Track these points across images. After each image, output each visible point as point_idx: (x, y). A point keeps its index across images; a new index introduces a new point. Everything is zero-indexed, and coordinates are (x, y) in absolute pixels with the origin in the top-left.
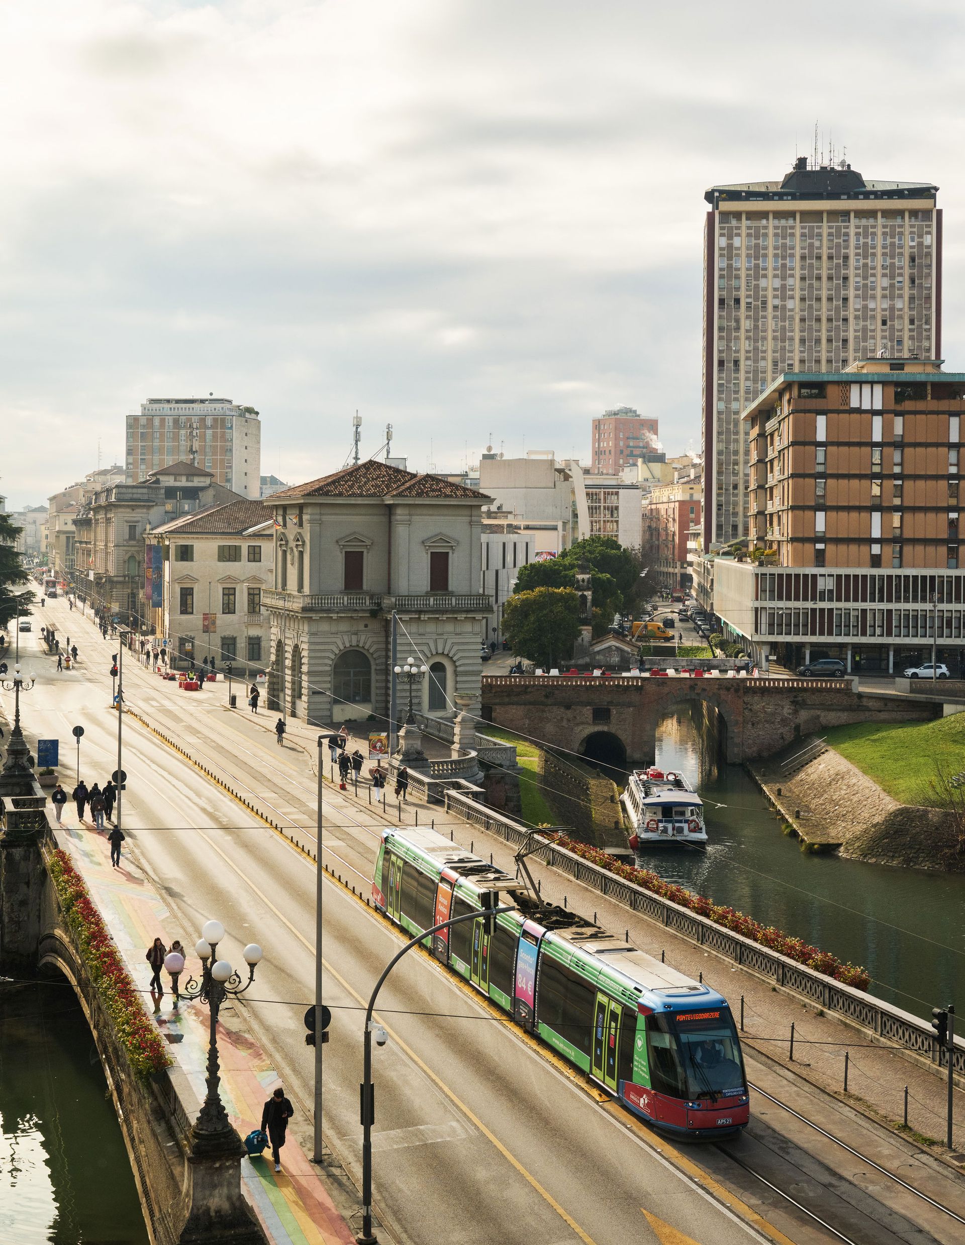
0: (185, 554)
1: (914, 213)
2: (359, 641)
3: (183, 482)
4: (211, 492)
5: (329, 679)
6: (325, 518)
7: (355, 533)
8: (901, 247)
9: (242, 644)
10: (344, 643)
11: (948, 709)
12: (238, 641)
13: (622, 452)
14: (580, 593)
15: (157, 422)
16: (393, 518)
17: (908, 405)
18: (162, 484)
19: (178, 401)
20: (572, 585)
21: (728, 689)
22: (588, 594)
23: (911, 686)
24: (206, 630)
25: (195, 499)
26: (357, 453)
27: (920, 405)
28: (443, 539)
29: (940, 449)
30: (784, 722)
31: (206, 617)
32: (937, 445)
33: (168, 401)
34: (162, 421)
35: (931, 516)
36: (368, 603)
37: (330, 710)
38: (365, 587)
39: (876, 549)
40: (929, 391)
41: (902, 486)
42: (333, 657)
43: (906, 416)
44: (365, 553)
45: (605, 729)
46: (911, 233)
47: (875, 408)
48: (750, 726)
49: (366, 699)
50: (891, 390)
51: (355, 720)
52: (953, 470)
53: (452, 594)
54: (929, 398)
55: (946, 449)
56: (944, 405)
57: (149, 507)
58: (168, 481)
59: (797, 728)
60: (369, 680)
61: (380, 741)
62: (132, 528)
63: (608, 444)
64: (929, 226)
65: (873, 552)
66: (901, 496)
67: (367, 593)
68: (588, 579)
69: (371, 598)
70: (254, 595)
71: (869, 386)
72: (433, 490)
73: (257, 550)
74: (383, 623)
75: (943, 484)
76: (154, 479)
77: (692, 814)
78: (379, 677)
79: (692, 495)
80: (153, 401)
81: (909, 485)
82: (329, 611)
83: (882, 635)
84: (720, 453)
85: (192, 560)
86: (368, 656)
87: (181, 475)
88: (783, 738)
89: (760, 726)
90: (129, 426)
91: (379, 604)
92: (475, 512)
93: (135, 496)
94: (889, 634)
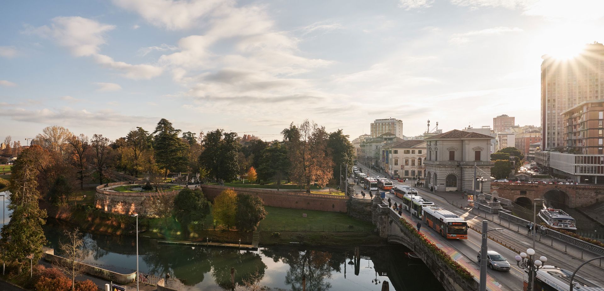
0: (396, 152)
2: (453, 172)
3: (388, 137)
4: (396, 139)
5: (445, 181)
6: (444, 143)
7: (452, 147)
9: (410, 172)
10: (449, 173)
12: (409, 171)
13: (503, 126)
14: (511, 161)
15: (378, 124)
16: (463, 143)
18: (383, 137)
19: (382, 120)
20: (508, 159)
21: (570, 188)
22: (514, 162)
24: (402, 169)
25: (391, 140)
26: (428, 129)
28: (479, 148)
30: (592, 198)
31: (402, 166)
33: (380, 120)
34: (379, 124)
36: (456, 163)
37: (445, 188)
38: (455, 160)
42: (446, 176)
44: (455, 152)
45: (525, 196)
48: (578, 198)
49: (455, 186)
51: (452, 191)
53: (482, 161)
57: (381, 142)
58: (385, 137)
59: (597, 200)
60: (456, 182)
61: (471, 197)
62: (377, 147)
63: (498, 124)
67: (456, 161)
68: (514, 158)
69: (457, 162)
70: (413, 161)
72: (475, 136)
73: (414, 151)
74: (461, 168)
76: (381, 136)
77: (569, 222)
78: (459, 181)
79: (530, 136)
80: (377, 120)
82: (445, 165)
84: (548, 124)
85: (397, 153)
86: (457, 177)
87: (388, 135)
88: (591, 202)
89: (582, 198)
90: (371, 125)
91: (459, 164)
92: (489, 141)
93: (378, 140)
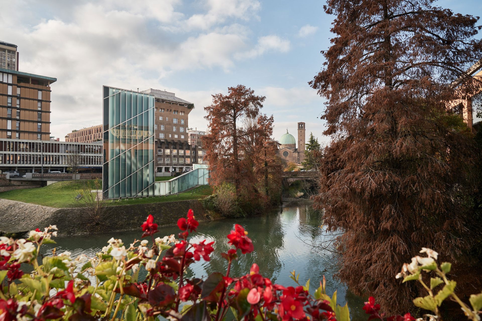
1: (9, 51)
8: (4, 60)
11: (49, 183)
17: (22, 84)
23: (32, 175)
27: (27, 85)
29: (35, 101)
32: (34, 100)
35: (31, 124)
39: (9, 133)
40: (30, 81)
41: (19, 112)
43: (21, 88)
46: (8, 57)
47: (9, 82)
50: (16, 78)
52: (39, 109)
54: (30, 83)
55: (37, 101)
56: (36, 86)
64: (15, 56)
65: (8, 134)
66: (19, 116)
71: (7, 74)
75: (36, 113)
81: (22, 112)
83: (13, 163)
94: (16, 163)
